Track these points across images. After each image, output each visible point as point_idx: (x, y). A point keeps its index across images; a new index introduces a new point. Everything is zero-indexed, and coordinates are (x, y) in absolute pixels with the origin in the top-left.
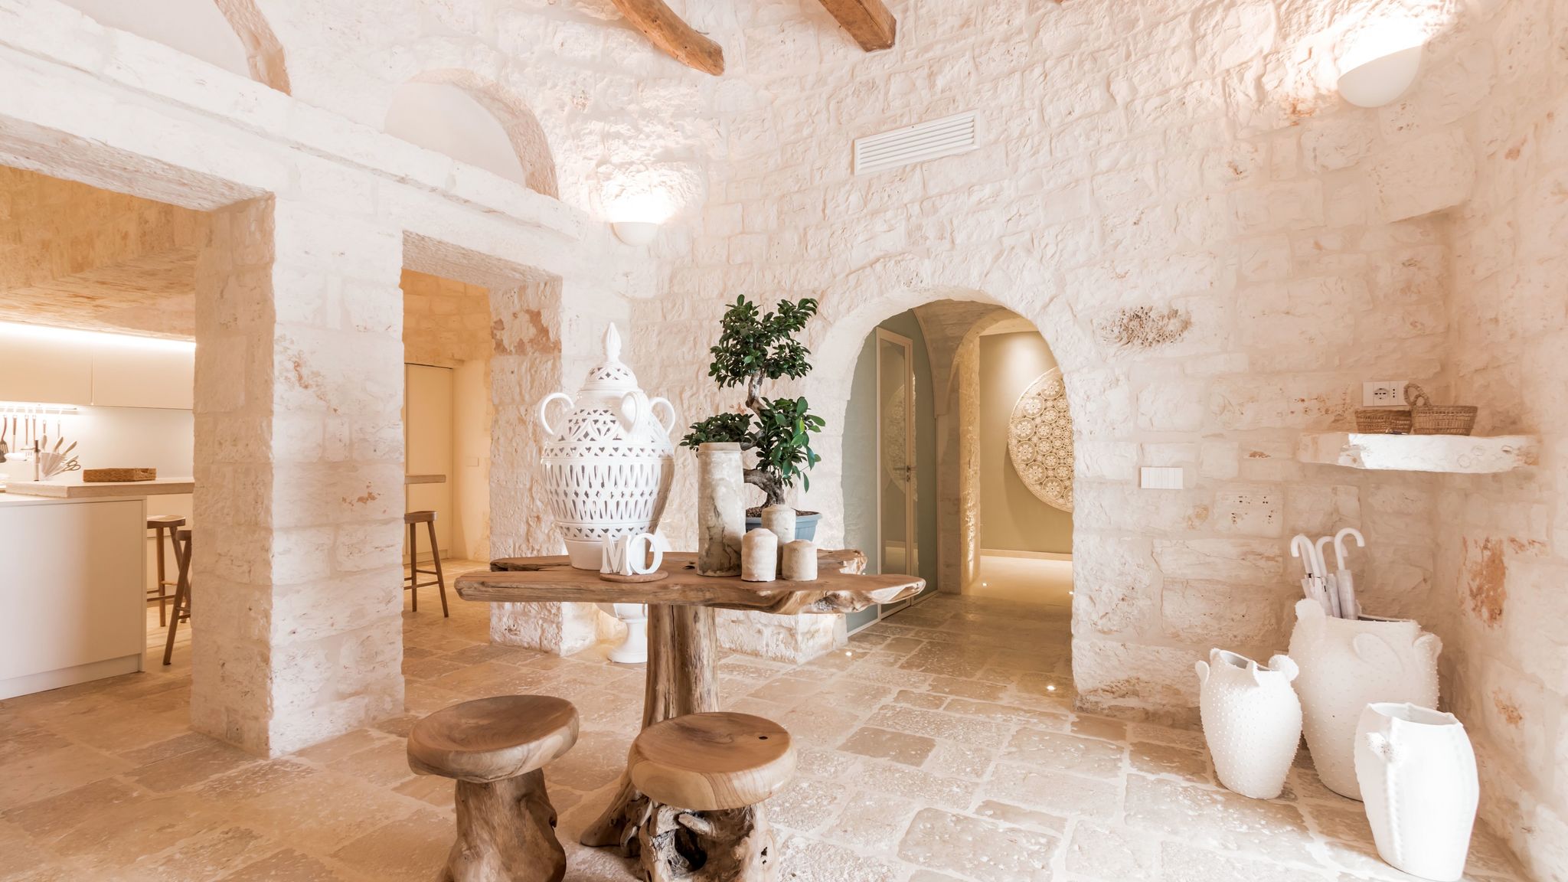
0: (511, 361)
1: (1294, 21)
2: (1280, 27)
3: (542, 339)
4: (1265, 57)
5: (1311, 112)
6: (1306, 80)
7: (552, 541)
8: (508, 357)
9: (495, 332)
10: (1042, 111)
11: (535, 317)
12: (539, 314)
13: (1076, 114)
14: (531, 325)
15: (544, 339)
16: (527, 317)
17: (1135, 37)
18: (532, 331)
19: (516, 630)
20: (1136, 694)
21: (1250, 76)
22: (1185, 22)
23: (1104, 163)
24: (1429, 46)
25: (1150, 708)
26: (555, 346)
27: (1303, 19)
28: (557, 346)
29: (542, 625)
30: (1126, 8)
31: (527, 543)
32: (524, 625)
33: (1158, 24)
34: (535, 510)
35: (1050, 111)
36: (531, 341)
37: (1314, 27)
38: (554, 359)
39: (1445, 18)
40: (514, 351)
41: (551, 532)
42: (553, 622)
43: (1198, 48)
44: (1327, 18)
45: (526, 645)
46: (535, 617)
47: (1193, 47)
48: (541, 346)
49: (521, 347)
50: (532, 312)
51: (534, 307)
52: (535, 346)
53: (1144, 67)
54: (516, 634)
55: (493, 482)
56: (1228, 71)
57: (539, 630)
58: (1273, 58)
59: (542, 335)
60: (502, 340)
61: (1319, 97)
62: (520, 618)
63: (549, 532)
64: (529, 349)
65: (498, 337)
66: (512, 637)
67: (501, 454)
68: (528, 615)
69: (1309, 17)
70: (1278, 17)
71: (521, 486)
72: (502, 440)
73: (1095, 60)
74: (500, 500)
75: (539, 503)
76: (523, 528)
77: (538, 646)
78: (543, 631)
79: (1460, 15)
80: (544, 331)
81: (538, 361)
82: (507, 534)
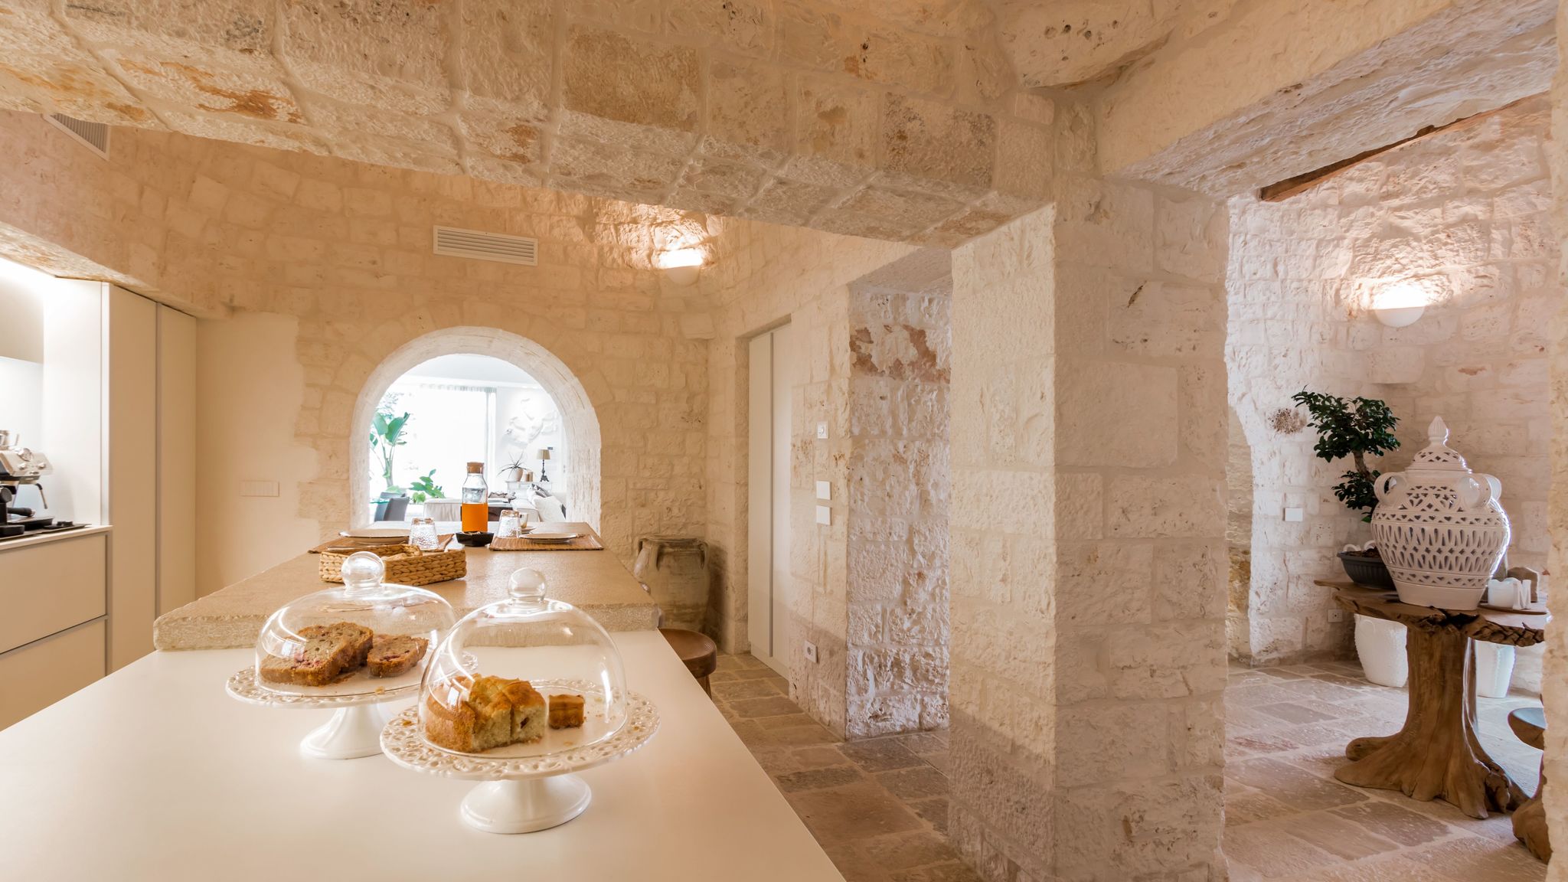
0: (882, 383)
1: (1361, 267)
2: (1351, 268)
3: (925, 364)
4: (1342, 280)
5: (1356, 317)
6: (1355, 299)
7: (937, 600)
8: (878, 378)
9: (858, 343)
10: (1241, 266)
11: (918, 336)
12: (922, 333)
13: (1258, 276)
14: (911, 344)
15: (928, 364)
16: (906, 334)
17: (1291, 241)
18: (913, 353)
19: (885, 714)
20: (1276, 649)
21: (1335, 286)
22: (1315, 242)
23: (1270, 314)
24: (1427, 308)
25: (1281, 656)
26: (940, 375)
27: (1367, 268)
28: (943, 376)
29: (923, 700)
30: (1291, 221)
31: (903, 607)
32: (897, 705)
33: (1303, 239)
34: (915, 566)
35: (1246, 268)
36: (912, 364)
37: (1370, 275)
38: (940, 390)
39: (1441, 299)
40: (887, 372)
41: (937, 590)
42: (935, 693)
43: (1318, 262)
44: (1379, 274)
45: (898, 729)
46: (911, 693)
47: (1315, 260)
48: (923, 372)
49: (897, 369)
50: (912, 329)
51: (914, 323)
52: (916, 371)
53: (1293, 261)
54: (885, 720)
55: (855, 534)
56: (1326, 280)
57: (918, 708)
58: (1346, 282)
59: (925, 359)
60: (870, 356)
61: (1359, 310)
62: (892, 698)
63: (934, 589)
64: (908, 372)
65: (863, 350)
66: (880, 724)
67: (866, 499)
68: (899, 693)
69: (1370, 269)
70: (1353, 262)
71: (896, 539)
72: (867, 481)
73: (1271, 246)
74: (864, 557)
75: (920, 557)
76: (898, 589)
77: (916, 726)
78: (924, 706)
79: (1449, 301)
80: (929, 356)
81: (919, 388)
82: (876, 599)
